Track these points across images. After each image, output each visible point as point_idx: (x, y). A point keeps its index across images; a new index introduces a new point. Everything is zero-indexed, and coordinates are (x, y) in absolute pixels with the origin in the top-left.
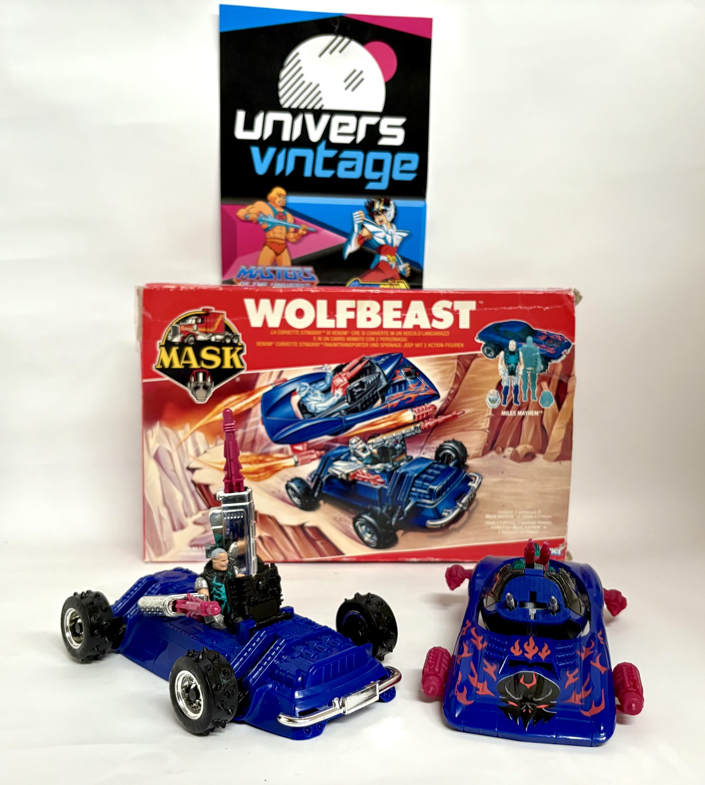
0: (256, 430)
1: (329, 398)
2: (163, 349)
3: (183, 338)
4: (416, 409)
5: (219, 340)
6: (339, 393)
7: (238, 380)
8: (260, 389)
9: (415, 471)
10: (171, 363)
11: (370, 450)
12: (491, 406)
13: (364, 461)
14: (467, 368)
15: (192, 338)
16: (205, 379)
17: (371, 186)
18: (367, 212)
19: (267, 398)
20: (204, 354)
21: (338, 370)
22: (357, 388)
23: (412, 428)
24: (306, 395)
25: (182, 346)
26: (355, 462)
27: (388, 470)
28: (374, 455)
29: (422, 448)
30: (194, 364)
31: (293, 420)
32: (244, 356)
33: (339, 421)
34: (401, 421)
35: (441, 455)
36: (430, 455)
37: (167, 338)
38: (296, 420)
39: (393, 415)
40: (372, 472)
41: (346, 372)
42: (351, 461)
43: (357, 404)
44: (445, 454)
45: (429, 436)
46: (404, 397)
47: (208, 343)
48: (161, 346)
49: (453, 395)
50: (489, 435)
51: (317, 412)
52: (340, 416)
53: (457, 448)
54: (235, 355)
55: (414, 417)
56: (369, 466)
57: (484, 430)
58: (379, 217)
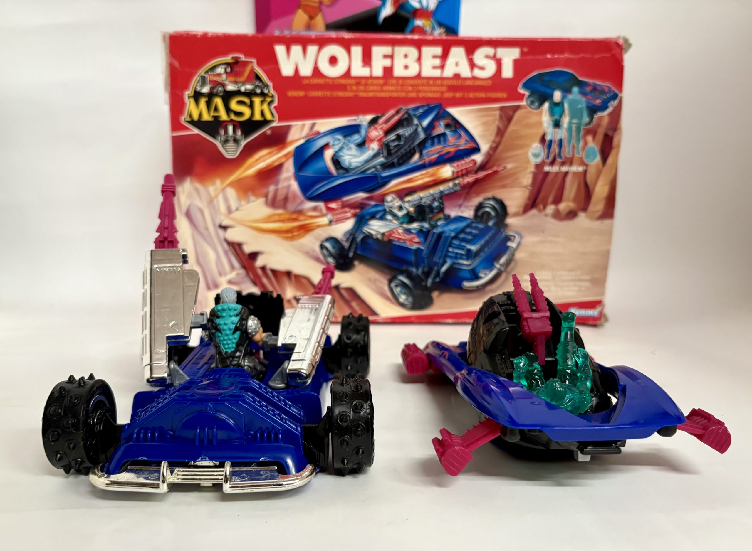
0: (289, 187)
1: (363, 153)
2: (192, 101)
3: (212, 89)
4: (455, 164)
5: (249, 90)
6: (374, 146)
7: (269, 132)
8: (292, 142)
9: (452, 231)
10: (200, 115)
11: (407, 209)
12: (534, 161)
13: (402, 220)
14: (510, 119)
15: (220, 89)
16: (234, 131)
19: (299, 152)
20: (234, 105)
21: (373, 122)
22: (394, 141)
23: (451, 184)
24: (341, 149)
25: (210, 96)
26: (390, 221)
27: (425, 230)
28: (410, 214)
29: (460, 206)
30: (223, 116)
31: (327, 176)
32: (275, 107)
33: (374, 178)
34: (439, 177)
35: (480, 213)
36: (469, 213)
37: (196, 88)
38: (330, 176)
39: (430, 170)
40: (408, 231)
41: (382, 124)
42: (387, 220)
43: (393, 159)
44: (485, 213)
45: (468, 193)
46: (442, 151)
47: (238, 93)
48: (189, 97)
49: (494, 149)
50: (531, 193)
51: (351, 167)
52: (376, 172)
53: (496, 206)
54: (265, 107)
55: (453, 172)
56: (405, 226)
57: (525, 187)
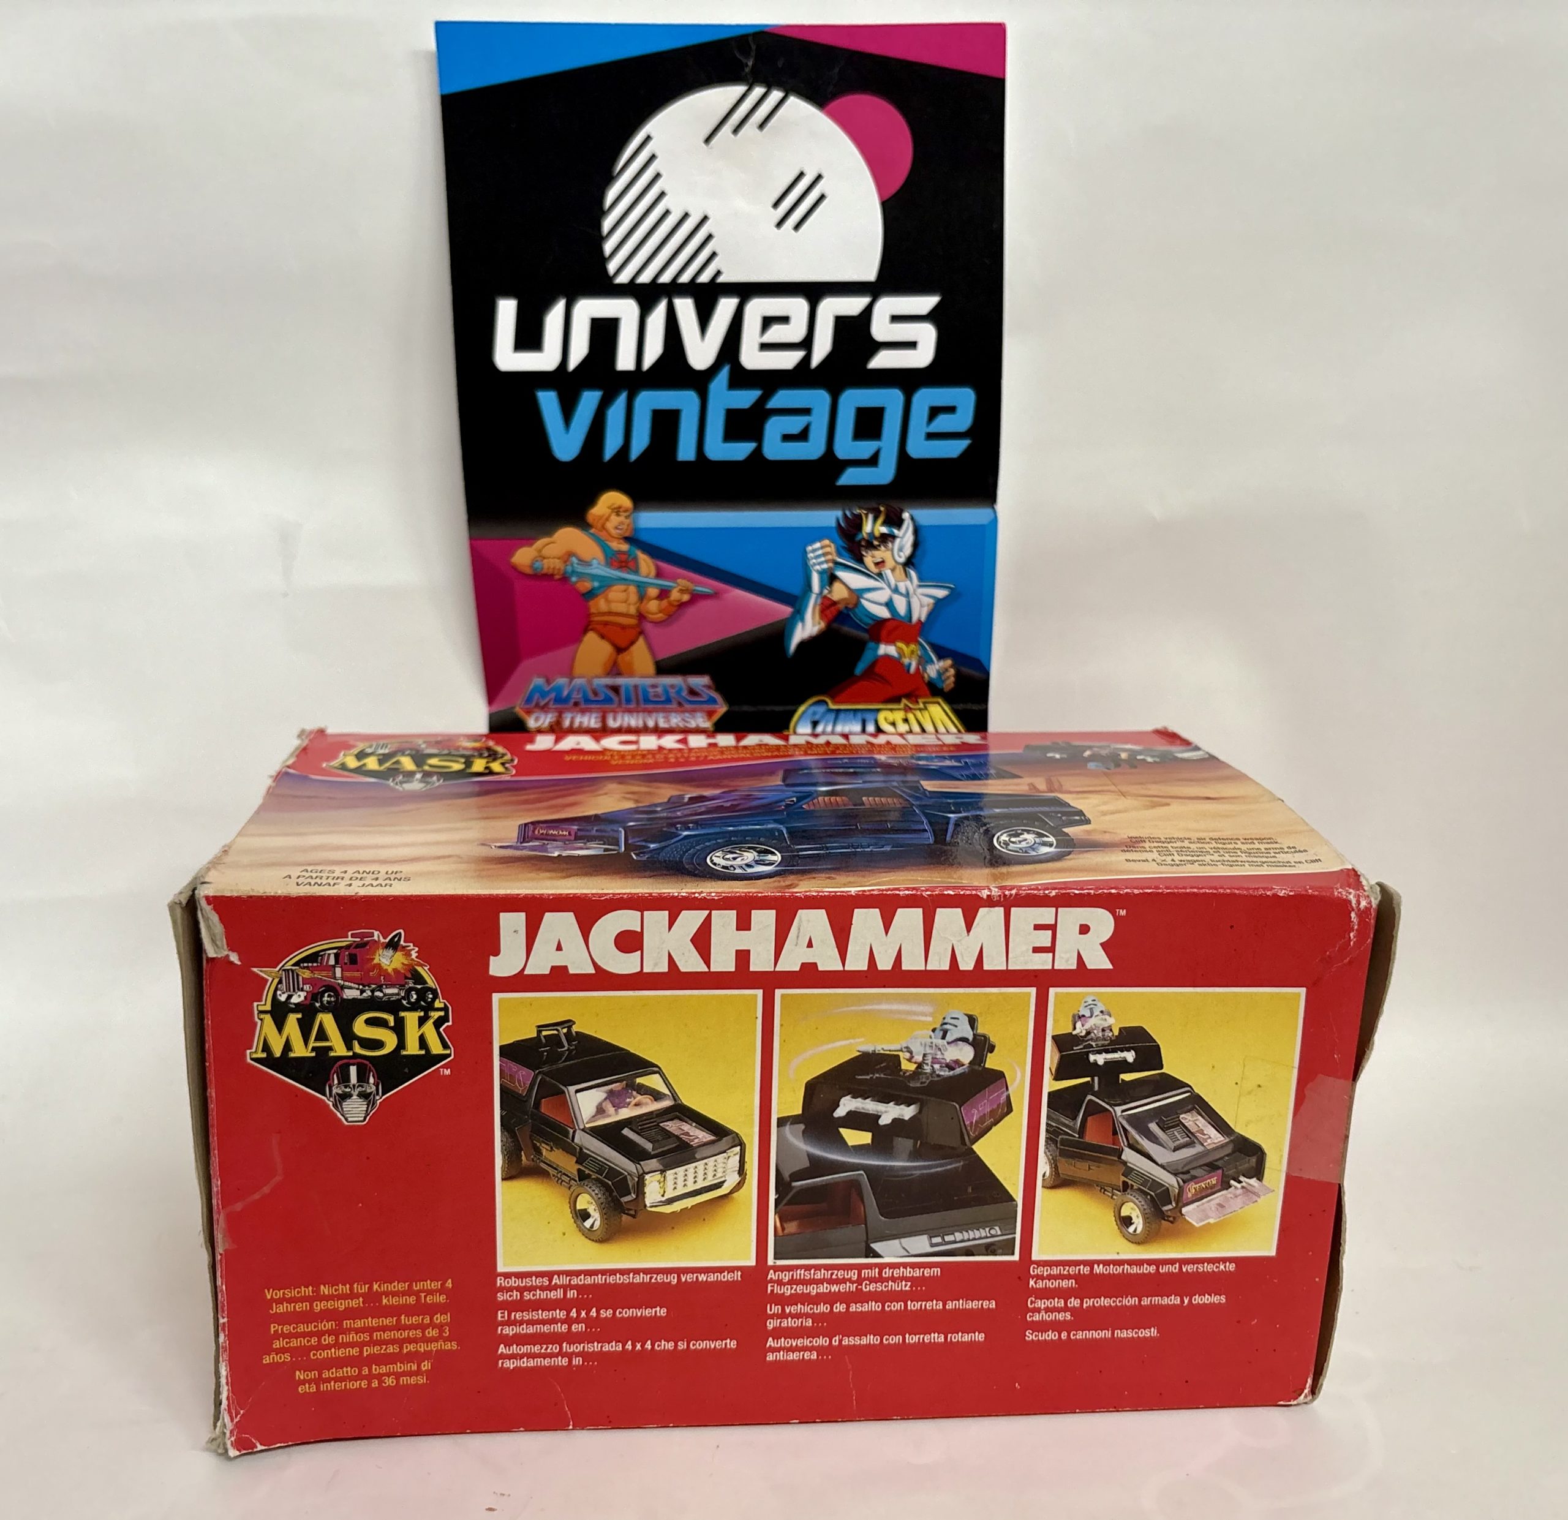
17: (850, 477)
18: (841, 542)
58: (876, 553)
